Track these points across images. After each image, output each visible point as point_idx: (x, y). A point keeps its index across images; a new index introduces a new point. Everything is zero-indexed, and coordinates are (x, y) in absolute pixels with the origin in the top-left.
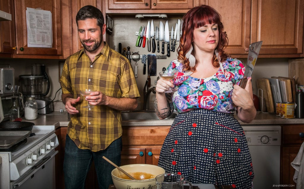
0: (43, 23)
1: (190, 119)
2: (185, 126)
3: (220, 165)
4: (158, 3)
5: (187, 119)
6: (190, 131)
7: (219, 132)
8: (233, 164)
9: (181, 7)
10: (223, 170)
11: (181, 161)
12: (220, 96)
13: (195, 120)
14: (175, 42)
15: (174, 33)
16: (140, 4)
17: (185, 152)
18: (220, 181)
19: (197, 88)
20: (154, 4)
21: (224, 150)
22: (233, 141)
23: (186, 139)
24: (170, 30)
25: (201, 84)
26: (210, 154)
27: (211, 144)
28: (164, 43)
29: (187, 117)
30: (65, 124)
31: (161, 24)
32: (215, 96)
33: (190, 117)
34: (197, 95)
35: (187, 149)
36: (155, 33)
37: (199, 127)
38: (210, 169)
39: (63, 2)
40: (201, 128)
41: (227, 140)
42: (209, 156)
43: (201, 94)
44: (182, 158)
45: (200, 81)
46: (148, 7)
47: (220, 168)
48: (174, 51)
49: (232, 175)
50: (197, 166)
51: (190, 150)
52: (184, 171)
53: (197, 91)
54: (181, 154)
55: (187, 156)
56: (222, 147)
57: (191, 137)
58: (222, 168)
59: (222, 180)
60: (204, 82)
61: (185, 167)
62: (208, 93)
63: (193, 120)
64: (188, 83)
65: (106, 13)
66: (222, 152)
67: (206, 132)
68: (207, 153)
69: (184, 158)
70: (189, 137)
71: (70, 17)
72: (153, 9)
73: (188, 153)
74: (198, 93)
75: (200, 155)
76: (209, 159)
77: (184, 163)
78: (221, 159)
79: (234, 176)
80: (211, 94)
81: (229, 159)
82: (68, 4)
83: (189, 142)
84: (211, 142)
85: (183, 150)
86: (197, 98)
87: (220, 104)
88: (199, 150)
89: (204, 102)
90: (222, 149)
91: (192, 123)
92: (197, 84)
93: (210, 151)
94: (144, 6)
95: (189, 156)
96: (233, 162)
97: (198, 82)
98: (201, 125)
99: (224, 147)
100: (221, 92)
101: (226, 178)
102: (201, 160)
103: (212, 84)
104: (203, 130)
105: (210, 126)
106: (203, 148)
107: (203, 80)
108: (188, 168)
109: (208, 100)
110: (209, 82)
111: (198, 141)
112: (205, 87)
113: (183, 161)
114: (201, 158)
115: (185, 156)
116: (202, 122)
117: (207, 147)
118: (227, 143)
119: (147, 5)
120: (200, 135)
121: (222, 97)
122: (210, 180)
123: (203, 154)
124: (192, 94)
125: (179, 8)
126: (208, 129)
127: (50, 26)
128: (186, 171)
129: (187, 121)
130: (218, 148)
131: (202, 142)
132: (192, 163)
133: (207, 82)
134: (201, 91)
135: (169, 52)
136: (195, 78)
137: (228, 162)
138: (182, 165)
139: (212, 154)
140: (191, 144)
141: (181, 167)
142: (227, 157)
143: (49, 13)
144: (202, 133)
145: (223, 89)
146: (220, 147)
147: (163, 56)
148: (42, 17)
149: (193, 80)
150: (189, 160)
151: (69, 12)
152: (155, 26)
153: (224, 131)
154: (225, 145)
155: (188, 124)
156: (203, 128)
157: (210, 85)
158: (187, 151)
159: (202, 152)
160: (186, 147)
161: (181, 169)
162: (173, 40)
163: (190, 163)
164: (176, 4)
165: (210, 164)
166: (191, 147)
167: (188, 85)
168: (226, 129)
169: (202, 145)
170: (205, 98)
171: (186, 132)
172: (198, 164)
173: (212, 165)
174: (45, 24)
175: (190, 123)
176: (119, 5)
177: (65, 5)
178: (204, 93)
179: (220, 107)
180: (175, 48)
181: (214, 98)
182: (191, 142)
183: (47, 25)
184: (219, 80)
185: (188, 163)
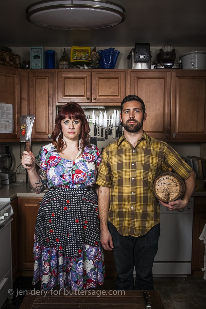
0: (6, 114)
1: (64, 196)
2: (61, 202)
3: (87, 229)
4: (97, 97)
5: (61, 196)
6: (65, 206)
7: (85, 205)
8: (95, 227)
9: (116, 101)
10: (89, 233)
11: (58, 231)
12: (89, 173)
13: (68, 197)
14: (112, 128)
15: (111, 120)
16: (83, 99)
17: (61, 223)
18: (86, 241)
19: (71, 168)
20: (94, 98)
21: (89, 218)
22: (94, 211)
23: (62, 213)
24: (108, 118)
25: (73, 165)
26: (79, 223)
27: (80, 215)
28: (103, 128)
29: (61, 194)
30: (21, 195)
31: (101, 113)
32: (85, 174)
33: (64, 195)
34: (71, 174)
35: (63, 221)
36: (96, 120)
37: (71, 203)
38: (80, 234)
39: (22, 97)
40: (72, 204)
41: (91, 211)
42: (79, 225)
43: (74, 173)
44: (59, 228)
45: (72, 162)
46: (89, 101)
47: (86, 232)
48: (111, 135)
49: (95, 236)
50: (70, 234)
51: (66, 221)
52: (61, 238)
53: (71, 170)
54: (58, 225)
55: (63, 226)
56: (88, 216)
57: (66, 211)
58: (88, 232)
59: (88, 240)
60: (75, 163)
61: (61, 235)
62: (79, 171)
63: (66, 197)
64: (62, 164)
65: (56, 105)
66: (87, 220)
67: (76, 207)
68: (78, 223)
69: (61, 228)
70: (64, 211)
71: (28, 109)
72: (93, 103)
73: (64, 223)
74: (72, 172)
75: (72, 225)
76: (79, 227)
77: (61, 231)
78: (87, 225)
79: (96, 236)
80: (82, 172)
81: (92, 225)
82: (26, 99)
83: (64, 215)
84: (80, 214)
85: (60, 222)
86: (71, 176)
87: (88, 180)
88: (72, 221)
89: (77, 178)
90: (87, 218)
91: (66, 200)
92: (70, 165)
93: (79, 221)
94: (86, 101)
95: (65, 226)
96: (95, 226)
97: (70, 163)
98: (72, 202)
99: (89, 216)
100: (89, 170)
101: (91, 239)
102: (74, 228)
103: (82, 165)
104: (74, 206)
105: (79, 201)
106: (75, 219)
107: (74, 161)
108: (64, 235)
109: (79, 177)
110: (79, 163)
111: (71, 214)
112: (77, 167)
113: (60, 230)
114: (73, 227)
115: (62, 227)
116: (73, 199)
117: (77, 218)
118: (91, 213)
119: (88, 99)
120: (72, 209)
121: (90, 174)
122: (80, 242)
123: (75, 224)
124: (67, 173)
125: (114, 101)
126: (78, 204)
127: (11, 116)
128: (63, 237)
129: (61, 198)
130: (85, 217)
131: (74, 215)
132: (67, 231)
133: (78, 163)
134: (74, 170)
135: (106, 135)
136: (67, 160)
137: (92, 227)
138: (59, 233)
139: (81, 223)
140: (66, 217)
141: (59, 235)
142: (90, 223)
143: (11, 106)
144: (74, 207)
145: (90, 168)
146: (86, 217)
147: (102, 138)
148: (5, 109)
149: (66, 162)
150: (64, 229)
151: (27, 105)
152: (96, 115)
153: (88, 204)
154: (89, 215)
155: (62, 200)
156: (74, 204)
157: (81, 165)
158: (63, 223)
159: (74, 223)
160: (63, 219)
161: (59, 236)
162: (110, 126)
163: (66, 231)
164: (111, 99)
165: (80, 231)
166: (67, 218)
167: (63, 166)
168: (90, 202)
169: (74, 217)
170: (77, 176)
171: (61, 207)
172: (71, 232)
173: (81, 231)
174: (7, 115)
175: (64, 200)
176: (66, 99)
177: (24, 99)
178: (77, 172)
179: (88, 182)
180: (111, 132)
181: (84, 175)
182: (66, 215)
183: (9, 116)
184: (86, 161)
185: (64, 232)
